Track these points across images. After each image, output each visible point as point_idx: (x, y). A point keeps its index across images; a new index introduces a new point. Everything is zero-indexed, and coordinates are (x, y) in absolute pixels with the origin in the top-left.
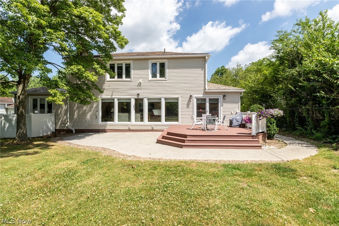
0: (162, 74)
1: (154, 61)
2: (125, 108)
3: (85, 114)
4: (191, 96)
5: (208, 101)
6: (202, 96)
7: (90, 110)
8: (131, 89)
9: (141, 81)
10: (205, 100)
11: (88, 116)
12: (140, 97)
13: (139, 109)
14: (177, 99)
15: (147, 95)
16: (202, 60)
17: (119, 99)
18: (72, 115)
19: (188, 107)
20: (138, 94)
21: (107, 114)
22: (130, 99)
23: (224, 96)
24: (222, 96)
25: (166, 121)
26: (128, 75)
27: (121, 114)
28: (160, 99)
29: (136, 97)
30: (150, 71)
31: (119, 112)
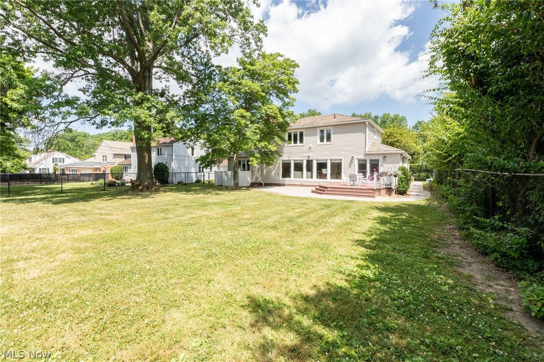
0: (329, 139)
1: (322, 129)
2: (298, 167)
3: (270, 171)
4: (352, 157)
5: (368, 161)
6: (363, 157)
7: (274, 169)
8: (303, 152)
9: (311, 146)
10: (366, 160)
11: (273, 173)
12: (310, 159)
13: (309, 169)
14: (341, 160)
15: (316, 157)
16: (363, 125)
17: (294, 161)
18: (262, 172)
19: (350, 167)
20: (309, 157)
21: (286, 172)
22: (303, 160)
23: (385, 157)
24: (382, 157)
25: (331, 178)
26: (301, 141)
27: (296, 172)
28: (327, 160)
29: (307, 159)
30: (318, 138)
31: (295, 170)
